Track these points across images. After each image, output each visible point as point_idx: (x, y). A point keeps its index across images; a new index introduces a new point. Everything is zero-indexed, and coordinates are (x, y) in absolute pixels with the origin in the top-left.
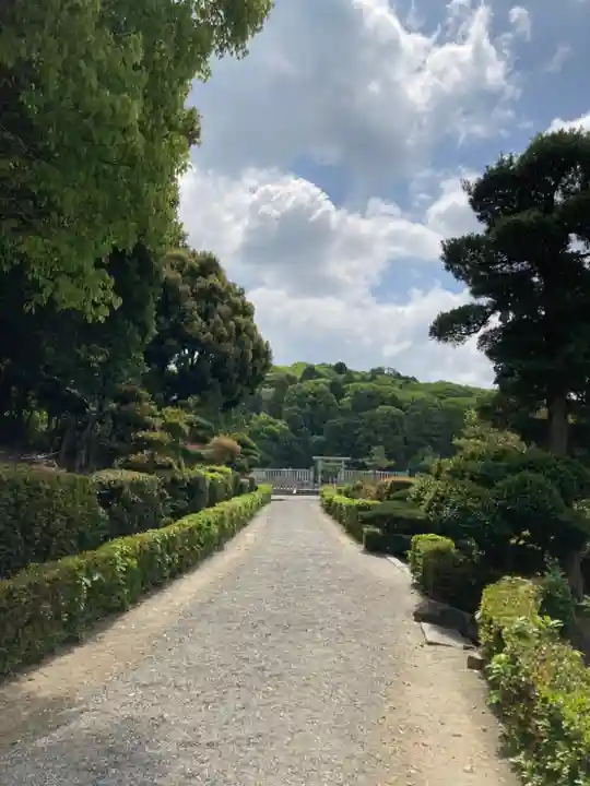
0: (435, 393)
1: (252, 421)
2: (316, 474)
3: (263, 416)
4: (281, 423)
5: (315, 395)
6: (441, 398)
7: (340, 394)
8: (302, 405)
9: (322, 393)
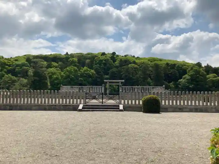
0: (149, 60)
1: (81, 70)
2: (106, 89)
3: (85, 68)
4: (93, 71)
5: (105, 60)
6: (151, 62)
7: (114, 61)
8: (100, 64)
9: (108, 60)
